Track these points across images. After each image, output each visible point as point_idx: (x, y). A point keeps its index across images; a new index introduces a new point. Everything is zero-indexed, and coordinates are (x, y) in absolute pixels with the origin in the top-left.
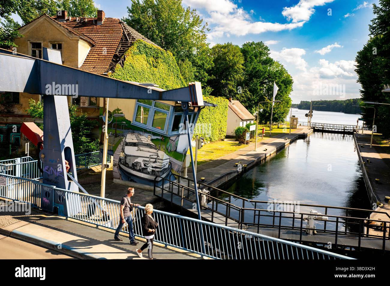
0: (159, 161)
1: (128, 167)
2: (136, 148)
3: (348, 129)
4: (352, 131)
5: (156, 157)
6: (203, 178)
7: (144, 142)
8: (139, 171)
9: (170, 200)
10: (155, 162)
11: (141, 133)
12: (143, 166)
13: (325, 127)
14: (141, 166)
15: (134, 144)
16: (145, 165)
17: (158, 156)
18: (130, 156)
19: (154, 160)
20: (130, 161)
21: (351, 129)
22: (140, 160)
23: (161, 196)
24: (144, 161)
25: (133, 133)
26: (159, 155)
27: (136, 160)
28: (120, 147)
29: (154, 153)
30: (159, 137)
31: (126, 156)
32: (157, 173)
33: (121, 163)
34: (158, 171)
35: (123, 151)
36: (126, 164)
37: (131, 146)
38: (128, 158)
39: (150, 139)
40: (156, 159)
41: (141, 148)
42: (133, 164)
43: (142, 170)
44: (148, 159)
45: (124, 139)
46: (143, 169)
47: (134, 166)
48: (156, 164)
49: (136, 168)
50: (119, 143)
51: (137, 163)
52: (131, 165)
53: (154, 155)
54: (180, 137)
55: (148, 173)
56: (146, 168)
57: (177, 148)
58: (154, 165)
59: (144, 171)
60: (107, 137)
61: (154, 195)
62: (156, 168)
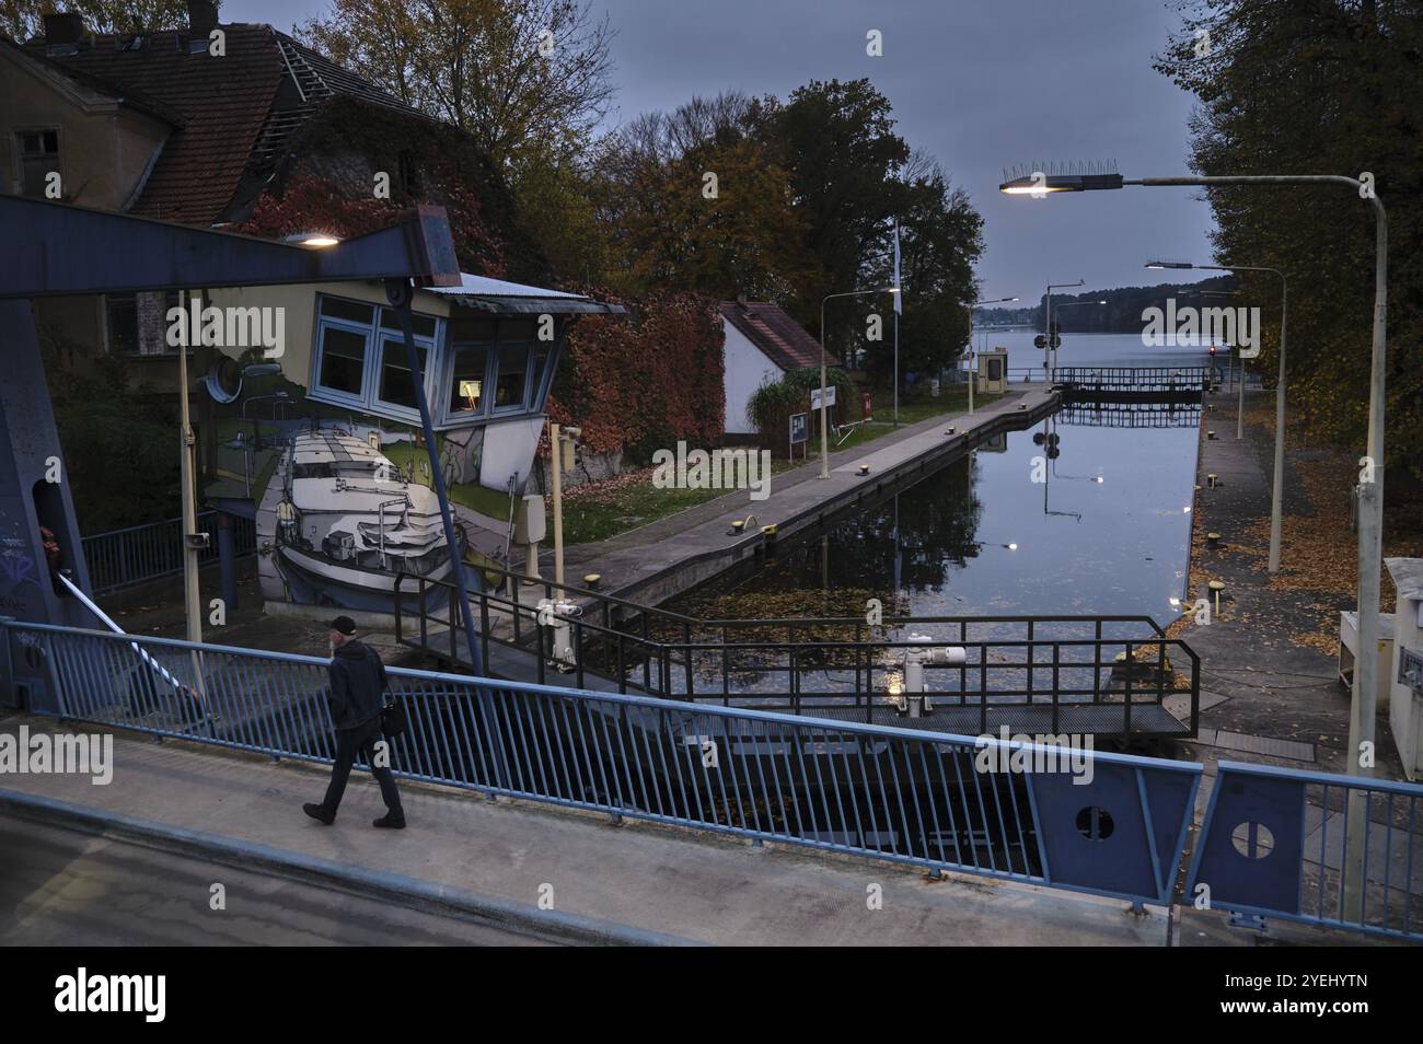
0: (413, 520)
1: (311, 553)
2: (331, 482)
3: (1183, 380)
5: (402, 508)
7: (355, 458)
8: (350, 564)
9: (448, 653)
10: (400, 526)
11: (345, 427)
12: (360, 545)
13: (1105, 380)
14: (353, 546)
15: (324, 470)
16: (366, 542)
17: (408, 505)
18: (315, 513)
19: (397, 520)
20: (315, 534)
21: (1195, 380)
22: (348, 525)
23: (419, 643)
24: (362, 525)
25: (315, 428)
26: (413, 499)
27: (335, 528)
28: (276, 485)
29: (394, 494)
30: (406, 437)
31: (300, 514)
32: (409, 564)
33: (285, 543)
34: (413, 559)
35: (289, 499)
36: (302, 545)
37: (313, 476)
38: (308, 521)
39: (375, 445)
40: (402, 514)
41: (350, 482)
42: (326, 541)
43: (358, 562)
44: (374, 520)
45: (286, 456)
46: (362, 554)
47: (331, 549)
48: (403, 533)
49: (336, 553)
50: (271, 470)
51: (340, 535)
52: (318, 547)
53: (395, 502)
54: (488, 431)
55: (380, 570)
56: (373, 552)
57: (478, 470)
58: (397, 537)
59: (367, 563)
60: (191, 440)
61: (399, 640)
62: (404, 546)
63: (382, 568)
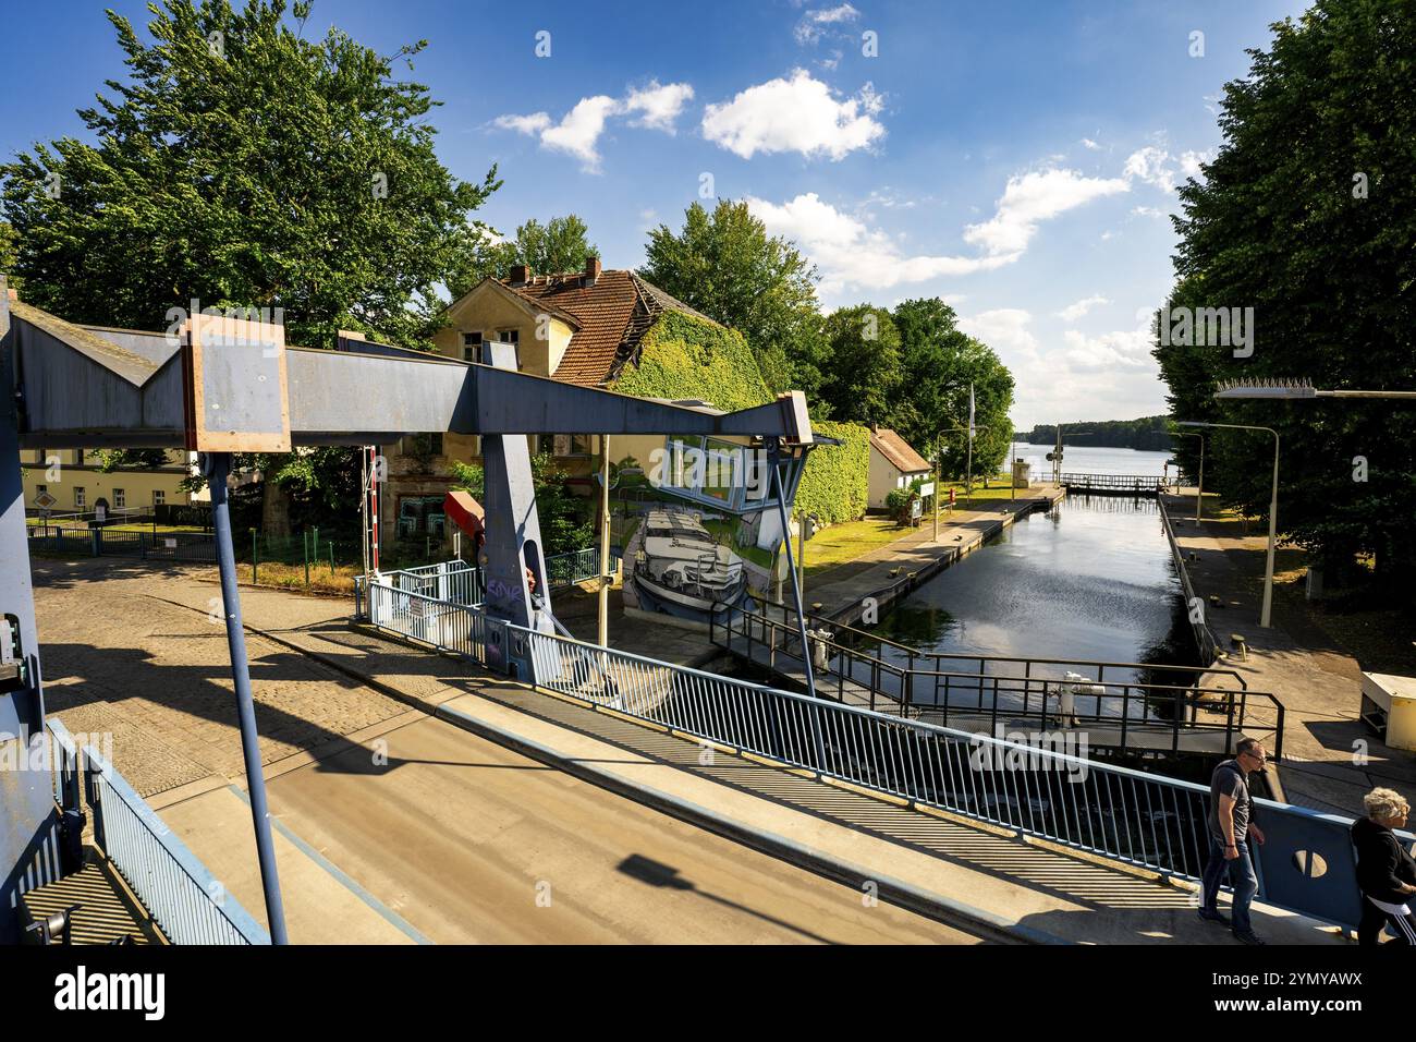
0: (720, 567)
1: (654, 582)
2: (669, 541)
3: (1145, 484)
4: (1154, 489)
5: (712, 559)
6: (819, 605)
7: (685, 527)
8: (678, 590)
9: (745, 653)
10: (711, 570)
11: (680, 508)
12: (685, 579)
13: (1093, 482)
14: (680, 580)
15: (665, 533)
16: (689, 578)
17: (717, 558)
18: (658, 558)
19: (709, 566)
20: (658, 570)
21: (1152, 484)
22: (678, 567)
23: (725, 645)
24: (687, 568)
25: (662, 508)
26: (720, 554)
27: (670, 568)
28: (635, 540)
29: (708, 550)
30: (717, 517)
31: (649, 558)
32: (715, 594)
33: (639, 574)
34: (718, 591)
35: (644, 549)
36: (649, 576)
37: (658, 536)
38: (653, 562)
39: (698, 520)
40: (712, 563)
41: (681, 541)
42: (664, 576)
43: (683, 589)
44: (695, 565)
45: (643, 523)
46: (686, 585)
47: (667, 580)
48: (713, 574)
49: (669, 583)
50: (633, 531)
51: (673, 573)
52: (659, 579)
53: (708, 556)
54: (764, 513)
55: (697, 596)
56: (692, 585)
57: (757, 538)
58: (708, 577)
59: (689, 591)
60: (608, 519)
61: (712, 642)
62: (712, 582)
63: (698, 594)
